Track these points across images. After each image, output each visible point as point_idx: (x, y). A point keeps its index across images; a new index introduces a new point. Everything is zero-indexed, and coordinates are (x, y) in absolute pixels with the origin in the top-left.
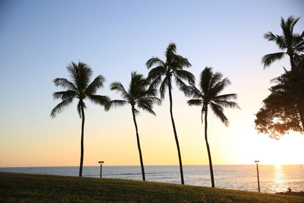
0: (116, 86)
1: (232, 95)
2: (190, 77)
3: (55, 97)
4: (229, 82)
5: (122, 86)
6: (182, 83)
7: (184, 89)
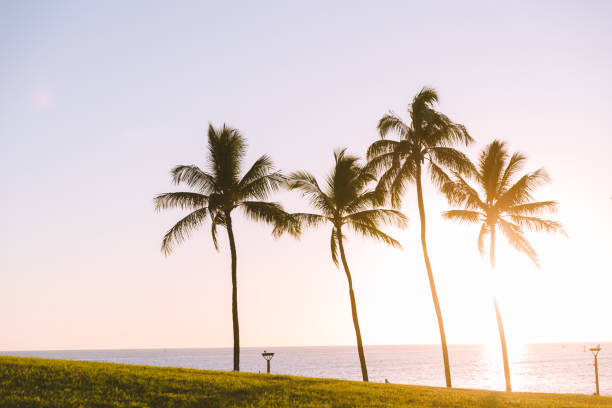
0: (300, 181)
1: (548, 203)
2: (460, 161)
3: (158, 206)
4: (547, 177)
5: (314, 181)
6: (443, 175)
7: (448, 188)
